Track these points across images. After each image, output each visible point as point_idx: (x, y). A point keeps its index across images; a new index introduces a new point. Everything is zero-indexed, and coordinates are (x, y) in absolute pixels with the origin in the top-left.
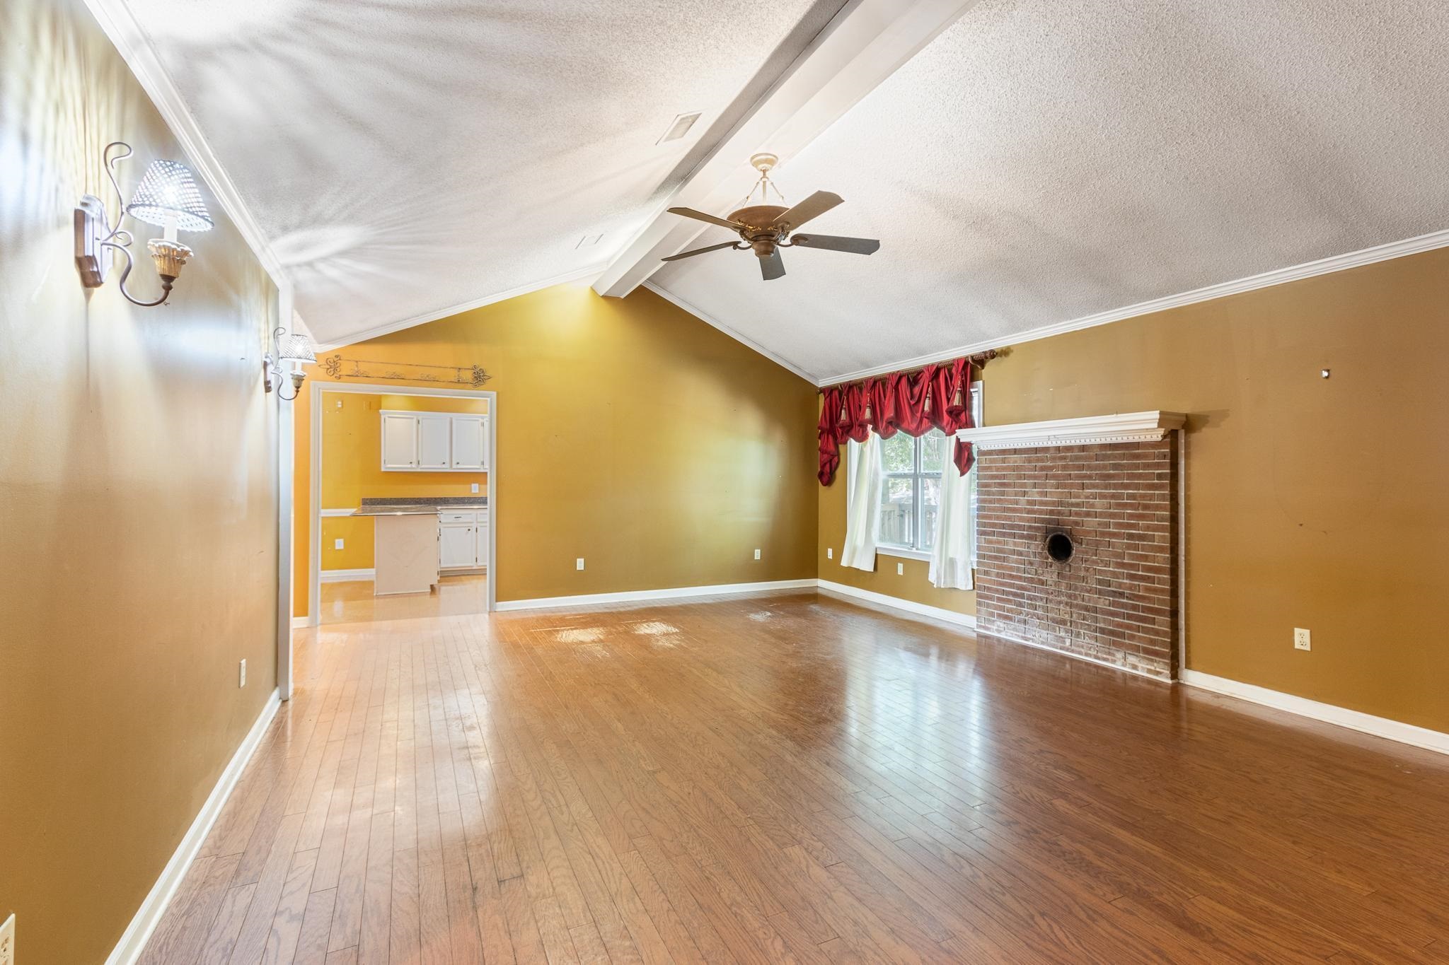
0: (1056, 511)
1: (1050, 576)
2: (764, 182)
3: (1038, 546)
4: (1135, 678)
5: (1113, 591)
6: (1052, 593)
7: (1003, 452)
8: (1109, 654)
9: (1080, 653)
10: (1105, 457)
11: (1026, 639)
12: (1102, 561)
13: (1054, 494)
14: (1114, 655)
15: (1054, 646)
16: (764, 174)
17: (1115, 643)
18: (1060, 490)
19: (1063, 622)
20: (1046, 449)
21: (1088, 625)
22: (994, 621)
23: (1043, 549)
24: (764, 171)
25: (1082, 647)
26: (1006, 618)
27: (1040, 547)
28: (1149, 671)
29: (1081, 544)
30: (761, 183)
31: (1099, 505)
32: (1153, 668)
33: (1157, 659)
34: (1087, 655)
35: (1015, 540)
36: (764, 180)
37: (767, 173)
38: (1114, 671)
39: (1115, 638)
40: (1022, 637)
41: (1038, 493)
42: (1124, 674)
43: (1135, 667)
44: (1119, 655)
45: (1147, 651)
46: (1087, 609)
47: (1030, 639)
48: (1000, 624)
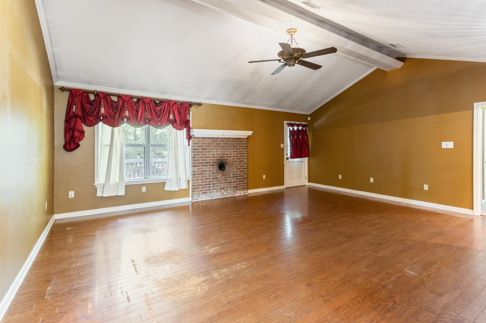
0: (221, 157)
1: (219, 176)
2: (292, 39)
3: (216, 167)
4: (240, 196)
5: (236, 176)
6: (220, 181)
7: (204, 138)
8: (235, 192)
9: (228, 195)
10: (234, 141)
11: (212, 197)
12: (233, 169)
13: (220, 152)
14: (236, 192)
15: (220, 196)
16: (292, 36)
17: (236, 189)
18: (222, 150)
19: (223, 188)
20: (218, 138)
21: (230, 187)
22: (200, 196)
23: (217, 168)
24: (292, 35)
25: (228, 193)
26: (205, 193)
27: (216, 168)
28: (244, 193)
29: (228, 165)
30: (290, 40)
31: (233, 154)
32: (244, 192)
33: (245, 190)
34: (230, 195)
35: (208, 167)
36: (291, 38)
37: (293, 36)
38: (236, 197)
39: (236, 188)
40: (211, 197)
41: (216, 151)
42: (238, 196)
43: (241, 193)
44: (237, 192)
45: (243, 189)
46: (230, 182)
47: (213, 197)
48: (203, 196)
